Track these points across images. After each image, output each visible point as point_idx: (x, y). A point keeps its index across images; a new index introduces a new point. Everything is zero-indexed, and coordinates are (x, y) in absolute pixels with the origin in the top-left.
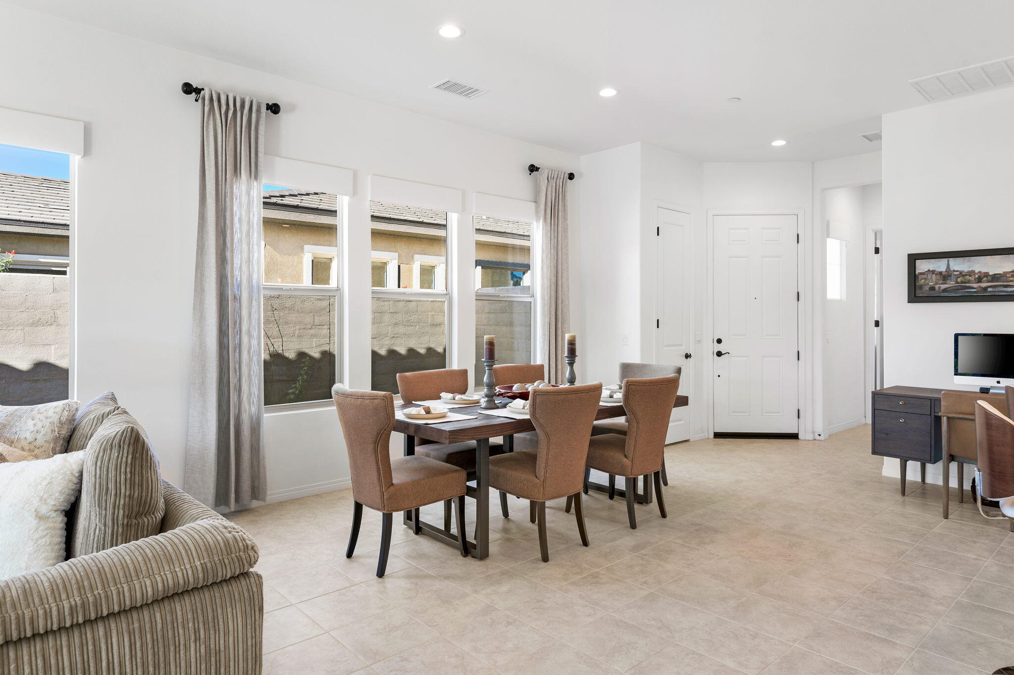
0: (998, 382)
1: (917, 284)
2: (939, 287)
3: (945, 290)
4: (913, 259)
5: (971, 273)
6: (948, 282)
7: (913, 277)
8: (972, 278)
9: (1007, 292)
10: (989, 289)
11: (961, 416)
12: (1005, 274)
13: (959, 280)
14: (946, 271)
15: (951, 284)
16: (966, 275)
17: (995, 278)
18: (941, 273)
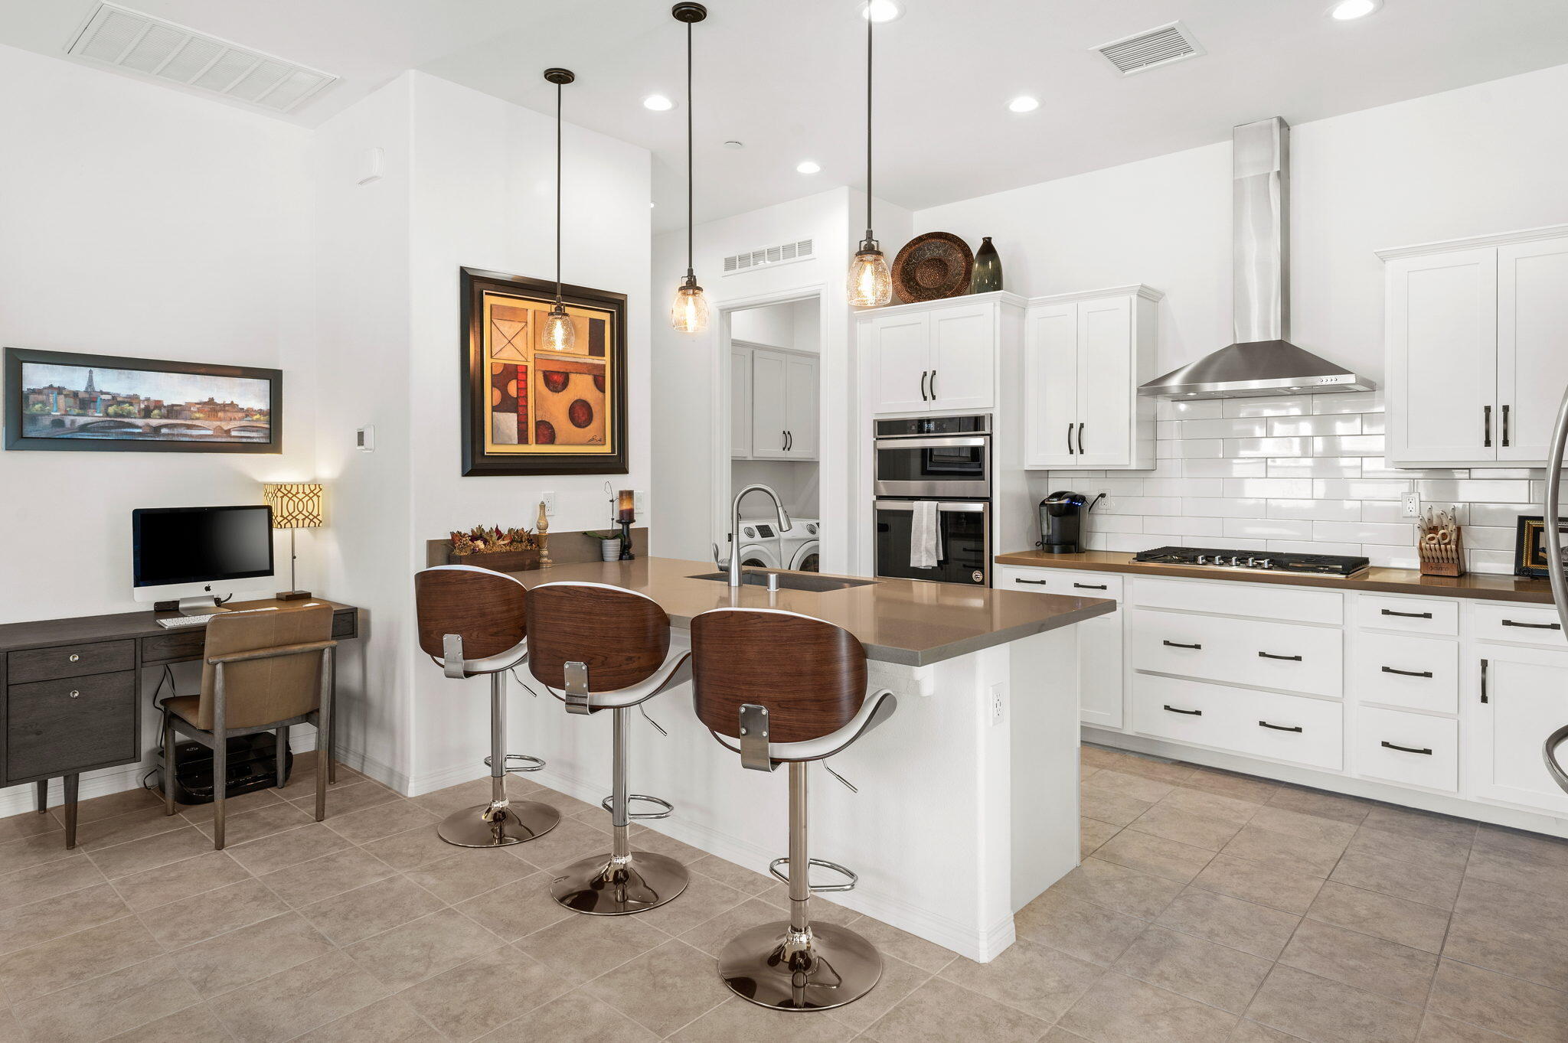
0: (208, 589)
1: (26, 412)
2: (73, 422)
3: (84, 428)
4: (16, 358)
5: (132, 400)
6: (90, 412)
7: (16, 398)
8: (134, 409)
9: (191, 436)
10: (164, 431)
12: (189, 405)
13: (111, 410)
14: (86, 392)
15: (95, 416)
16: (124, 402)
17: (173, 411)
18: (75, 394)
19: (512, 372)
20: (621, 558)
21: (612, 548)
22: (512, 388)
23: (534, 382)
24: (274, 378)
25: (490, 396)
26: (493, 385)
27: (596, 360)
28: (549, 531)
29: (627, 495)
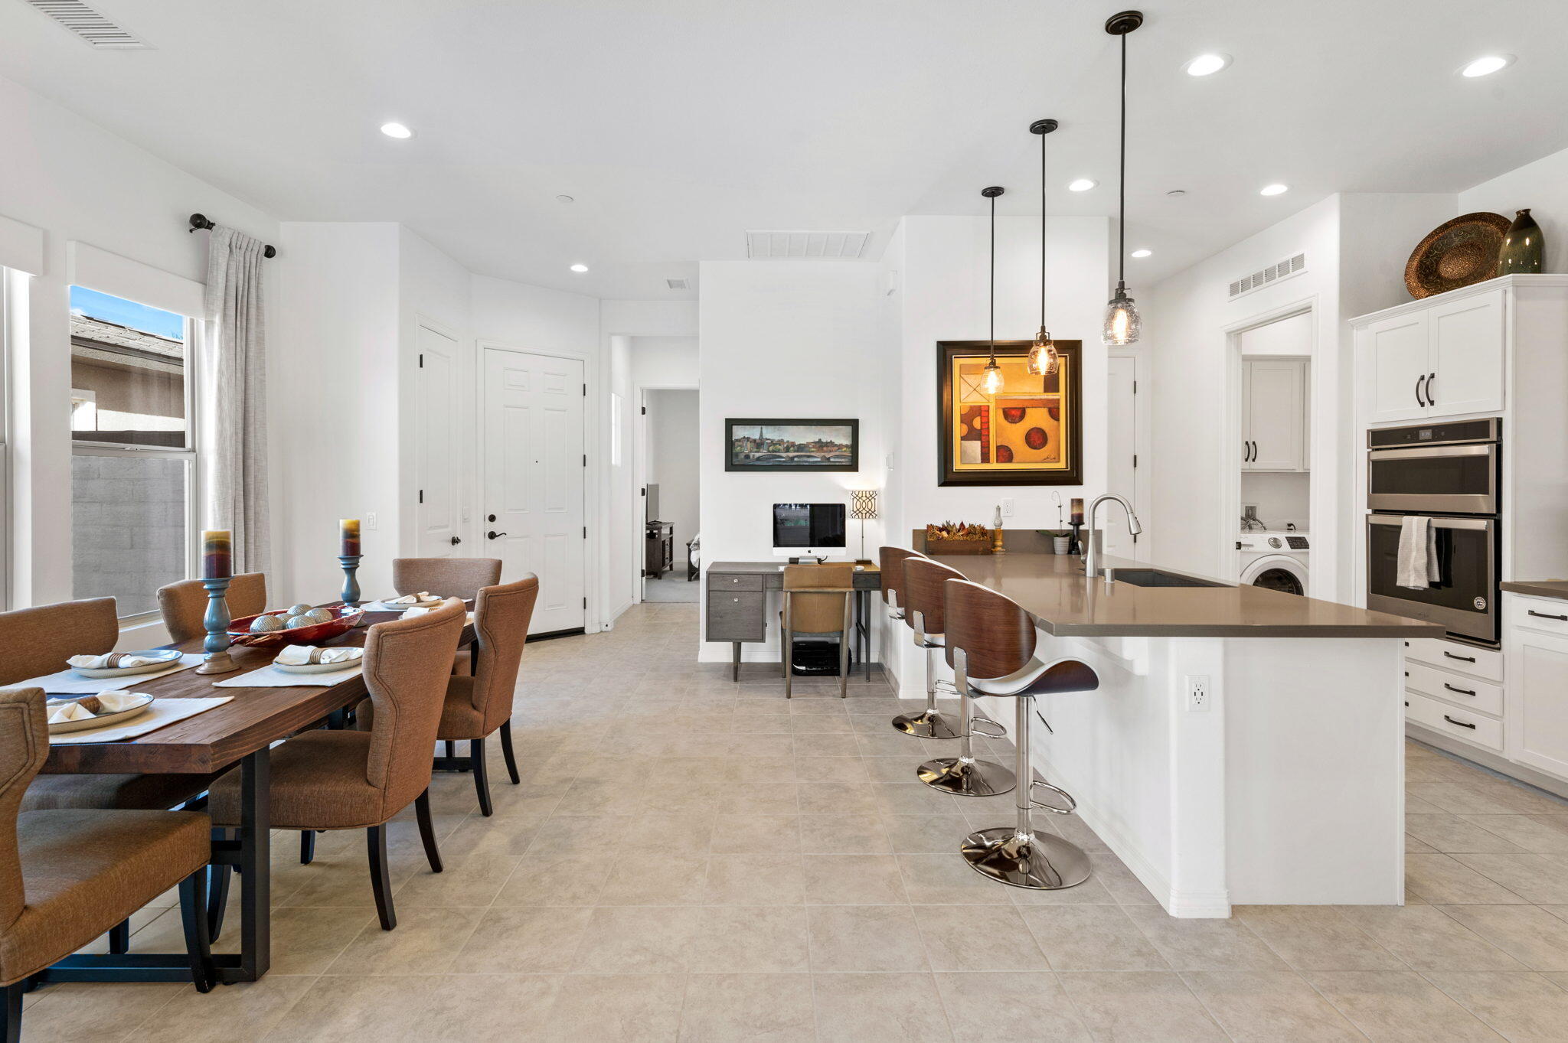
0: (809, 552)
1: (734, 451)
2: (754, 455)
3: (758, 459)
4: (730, 423)
5: (781, 442)
6: (761, 450)
7: (730, 443)
8: (781, 447)
9: (809, 462)
10: (796, 459)
11: (802, 590)
12: (809, 444)
13: (771, 449)
14: (759, 439)
15: (763, 452)
16: (776, 444)
17: (800, 448)
18: (755, 441)
19: (981, 411)
20: (1070, 552)
21: (1061, 544)
22: (977, 423)
23: (995, 418)
24: (854, 424)
25: (958, 429)
26: (962, 422)
27: (1051, 396)
28: (1003, 528)
29: (1078, 502)
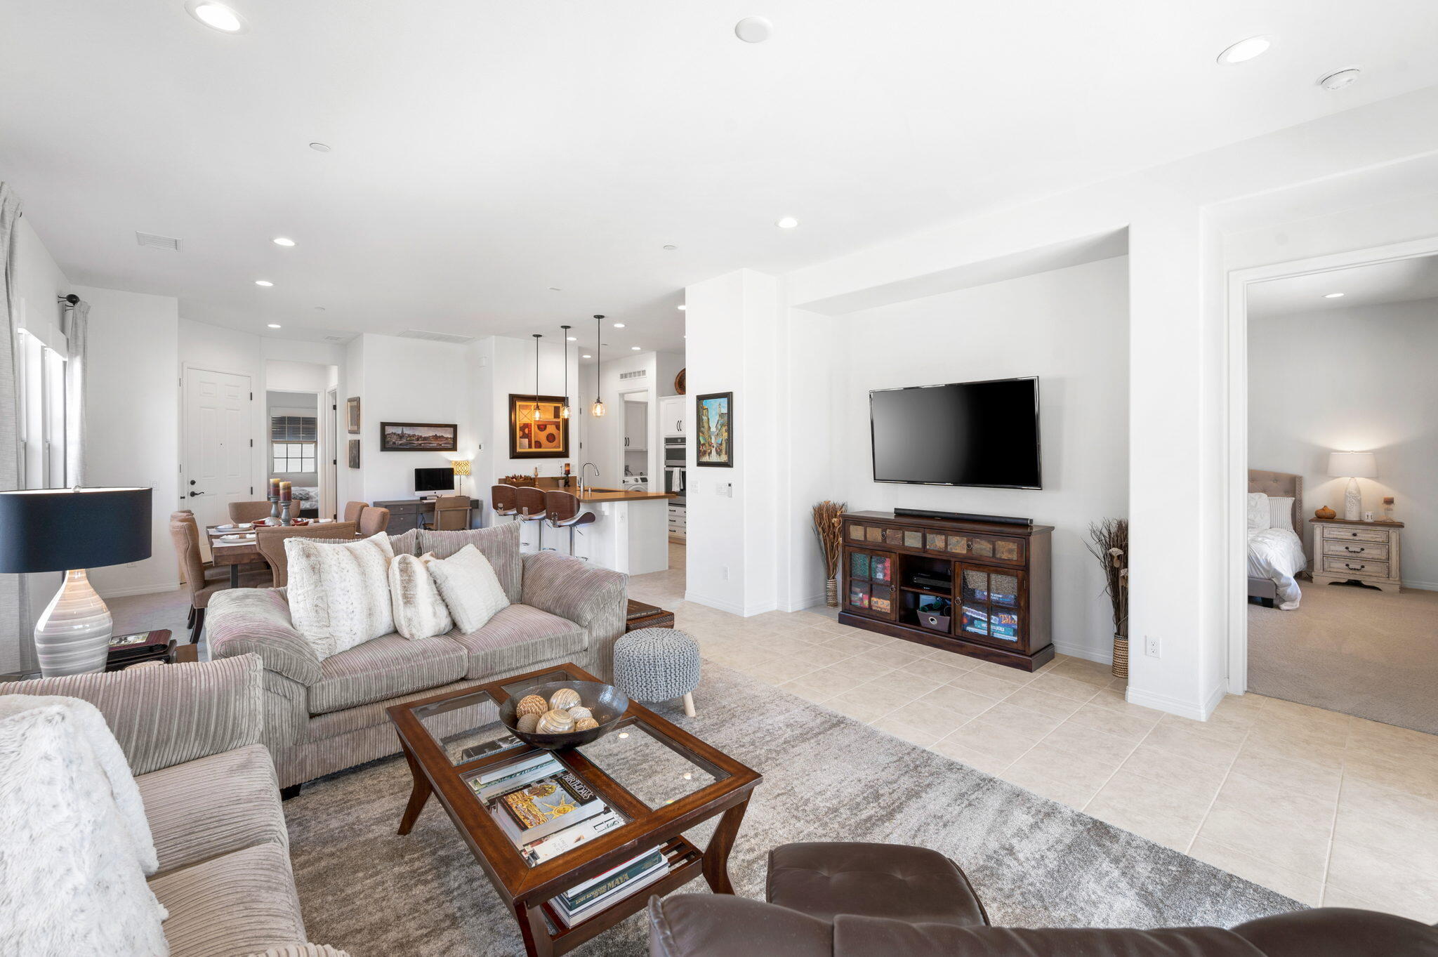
0: (437, 493)
1: (386, 440)
2: (397, 443)
3: (401, 445)
4: (384, 425)
5: (414, 436)
6: (402, 440)
7: (384, 437)
8: (414, 439)
9: (430, 446)
10: (422, 445)
11: (446, 509)
12: (429, 437)
13: (408, 439)
14: (401, 434)
15: (404, 441)
16: (411, 437)
17: (425, 439)
18: (399, 435)
19: (527, 426)
20: (565, 486)
21: (561, 482)
22: (526, 431)
23: (534, 429)
24: (455, 427)
25: (519, 433)
26: (520, 430)
27: (556, 420)
28: (539, 476)
29: (568, 465)
